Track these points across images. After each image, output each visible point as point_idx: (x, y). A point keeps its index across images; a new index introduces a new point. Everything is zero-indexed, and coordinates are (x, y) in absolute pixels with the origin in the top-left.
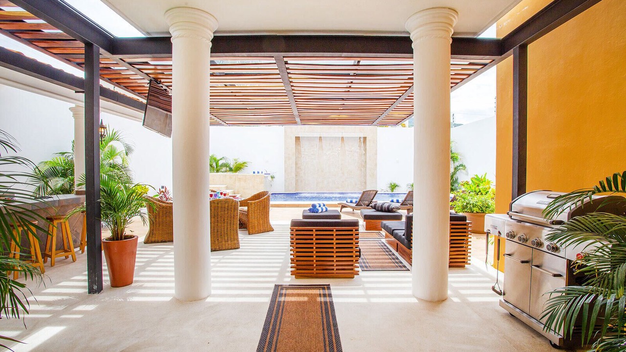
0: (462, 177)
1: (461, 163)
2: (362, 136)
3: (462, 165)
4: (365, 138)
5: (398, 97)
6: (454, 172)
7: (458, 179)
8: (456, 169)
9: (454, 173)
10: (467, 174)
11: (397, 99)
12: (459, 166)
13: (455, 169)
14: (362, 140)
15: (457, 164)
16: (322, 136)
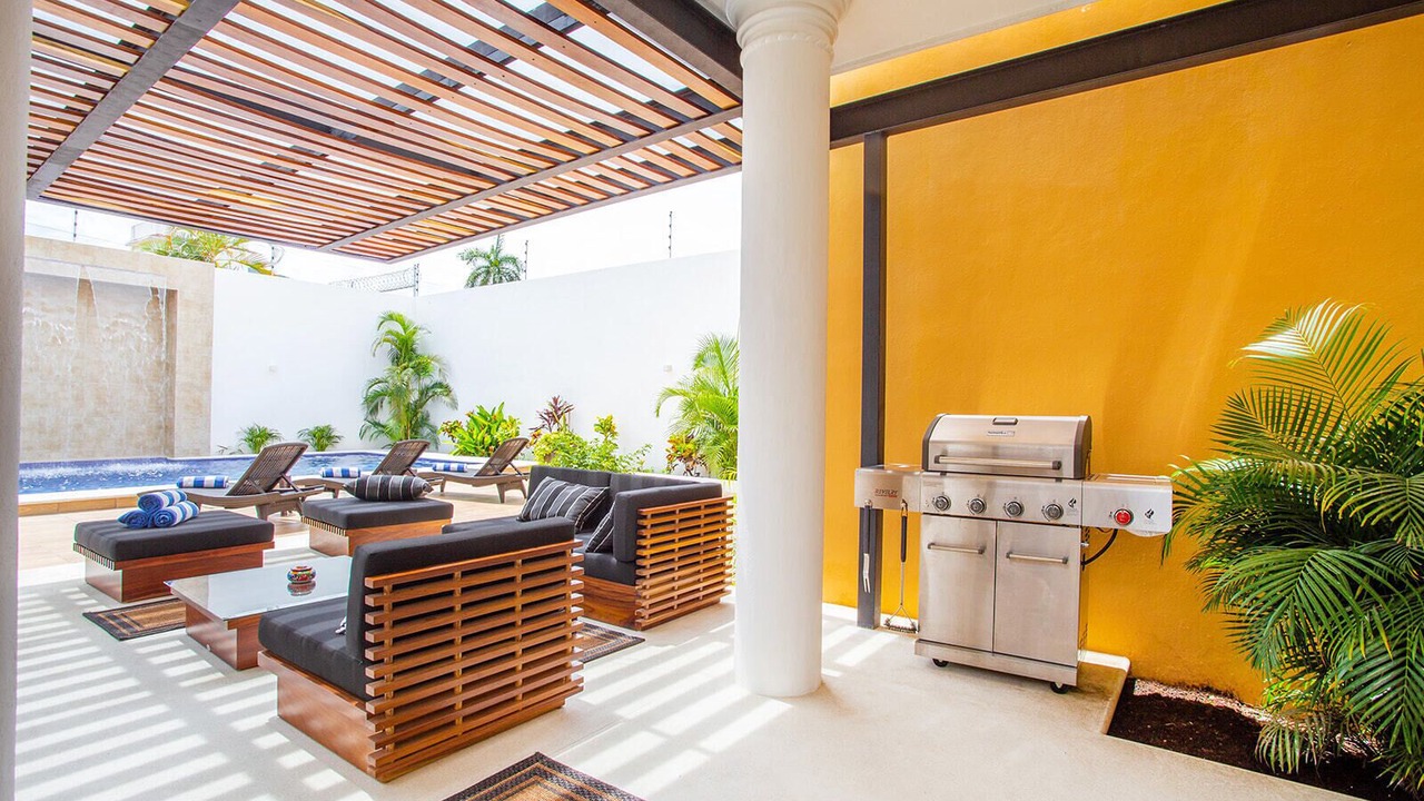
0: (439, 413)
1: (437, 378)
2: (162, 285)
3: (440, 385)
4: (171, 294)
5: (505, 177)
6: (420, 399)
7: (428, 416)
8: (424, 393)
9: (420, 404)
10: (454, 405)
11: (497, 183)
12: (433, 387)
13: (422, 393)
14: (163, 297)
15: (427, 382)
16: (91, 278)
